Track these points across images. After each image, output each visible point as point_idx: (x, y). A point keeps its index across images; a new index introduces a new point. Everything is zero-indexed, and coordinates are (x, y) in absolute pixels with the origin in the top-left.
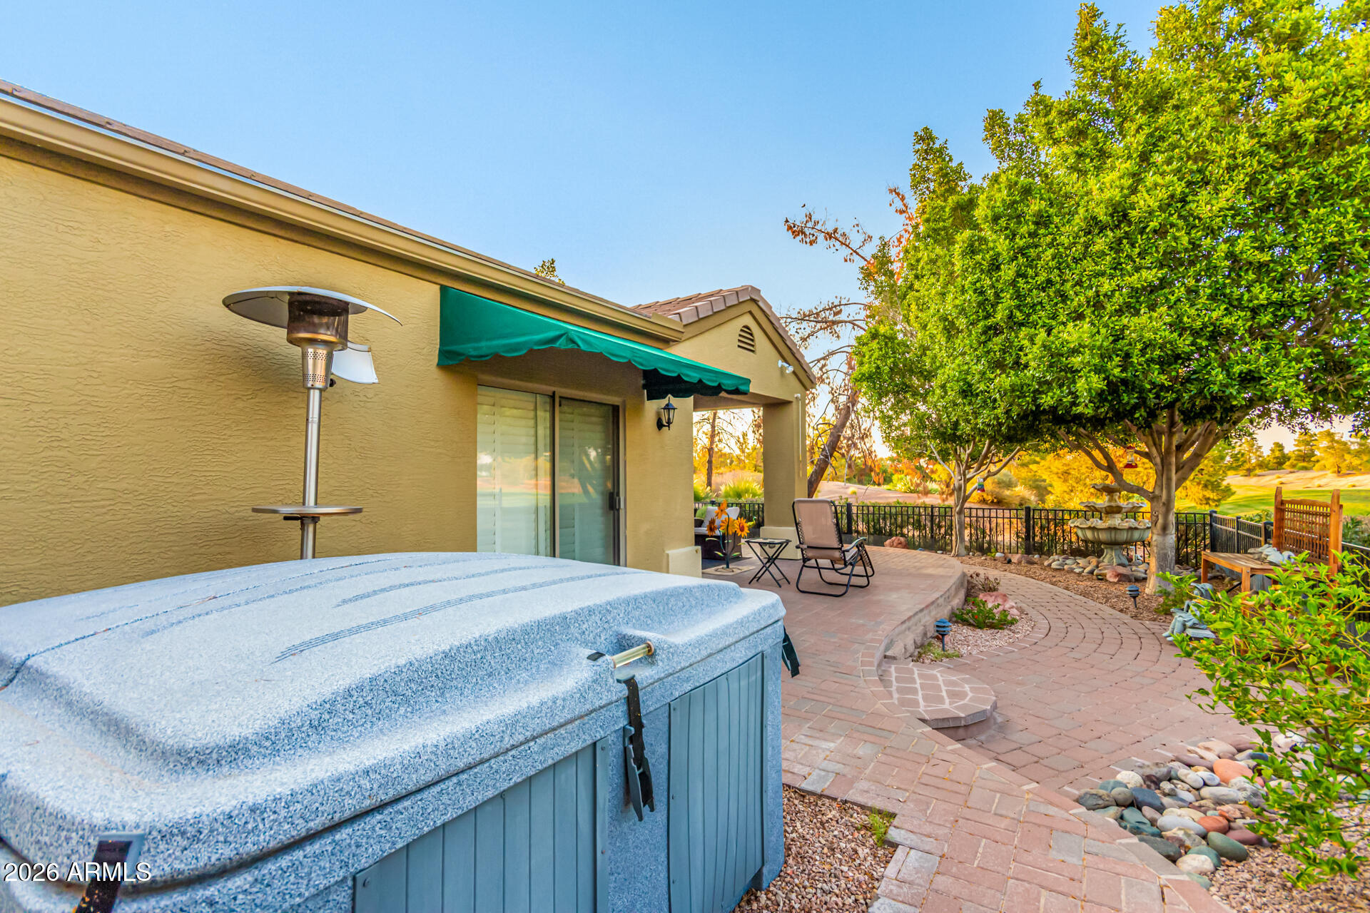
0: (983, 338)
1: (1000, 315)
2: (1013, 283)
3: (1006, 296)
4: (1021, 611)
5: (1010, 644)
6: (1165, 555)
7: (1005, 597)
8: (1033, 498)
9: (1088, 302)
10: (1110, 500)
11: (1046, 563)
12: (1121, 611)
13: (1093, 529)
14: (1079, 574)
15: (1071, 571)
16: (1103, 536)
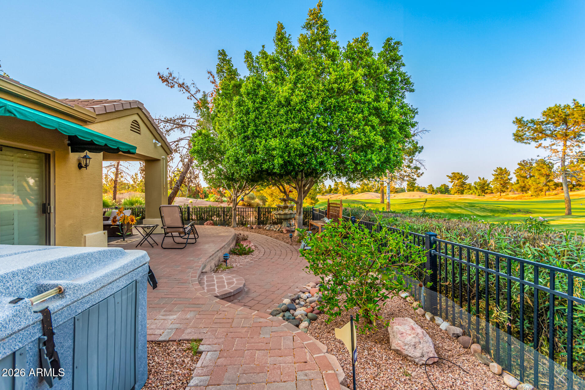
0: (243, 140)
1: (249, 132)
2: (254, 120)
3: (252, 125)
4: (255, 246)
5: (251, 260)
6: (300, 222)
7: (250, 242)
8: (261, 203)
9: (278, 132)
10: (285, 204)
11: (265, 228)
12: (287, 243)
13: (279, 214)
14: (275, 231)
15: (273, 230)
16: (283, 217)
